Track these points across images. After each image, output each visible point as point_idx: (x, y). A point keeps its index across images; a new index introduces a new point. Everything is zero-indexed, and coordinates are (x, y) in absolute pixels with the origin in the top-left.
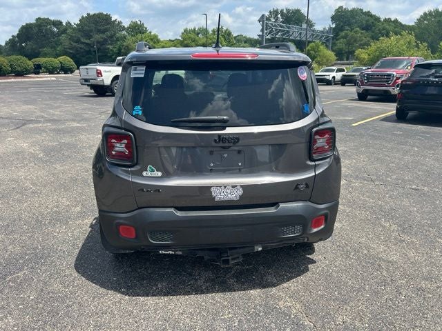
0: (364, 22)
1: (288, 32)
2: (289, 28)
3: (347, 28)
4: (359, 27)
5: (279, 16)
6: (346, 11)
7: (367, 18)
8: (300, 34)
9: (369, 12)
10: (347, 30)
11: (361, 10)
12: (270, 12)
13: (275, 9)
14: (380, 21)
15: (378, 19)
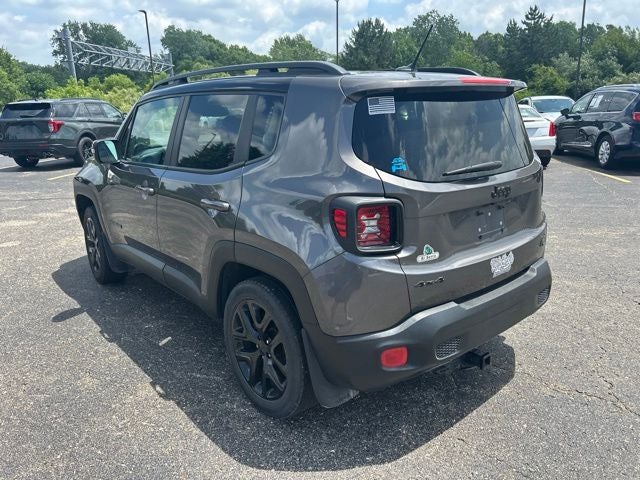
0: (207, 49)
1: (109, 58)
2: (109, 51)
3: (186, 56)
4: (201, 54)
5: (81, 32)
6: (179, 33)
7: (210, 44)
8: (128, 62)
9: (210, 36)
10: (188, 58)
11: (200, 33)
12: (65, 26)
13: (72, 21)
14: (226, 49)
15: (222, 46)
